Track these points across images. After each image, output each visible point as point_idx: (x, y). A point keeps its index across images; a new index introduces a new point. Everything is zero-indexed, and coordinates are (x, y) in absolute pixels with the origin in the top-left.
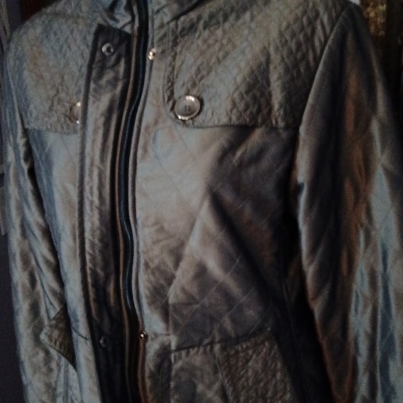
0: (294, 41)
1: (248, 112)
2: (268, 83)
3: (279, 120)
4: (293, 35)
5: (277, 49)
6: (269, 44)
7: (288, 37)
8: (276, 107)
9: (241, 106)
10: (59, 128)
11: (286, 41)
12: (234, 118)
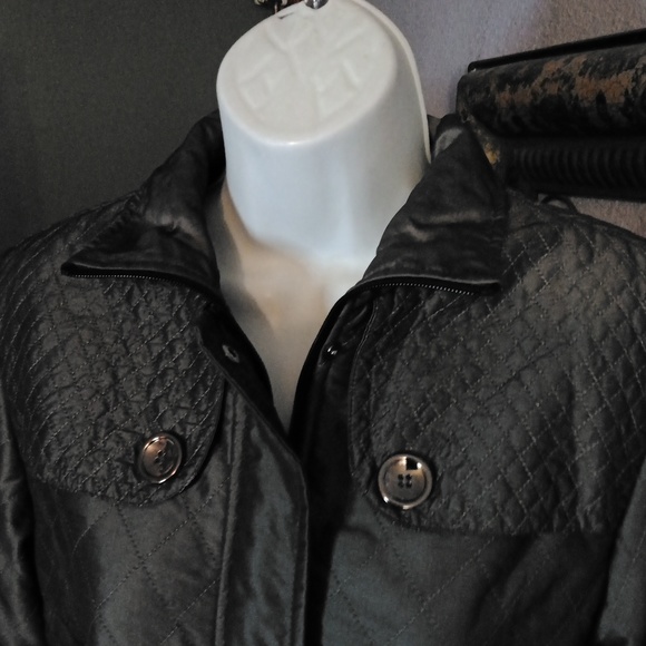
0: (619, 362)
1: (535, 508)
2: (572, 447)
3: (593, 519)
4: (618, 351)
5: (587, 379)
6: (571, 368)
7: (607, 354)
8: (587, 493)
9: (522, 496)
10: (111, 491)
11: (605, 362)
12: (509, 522)
